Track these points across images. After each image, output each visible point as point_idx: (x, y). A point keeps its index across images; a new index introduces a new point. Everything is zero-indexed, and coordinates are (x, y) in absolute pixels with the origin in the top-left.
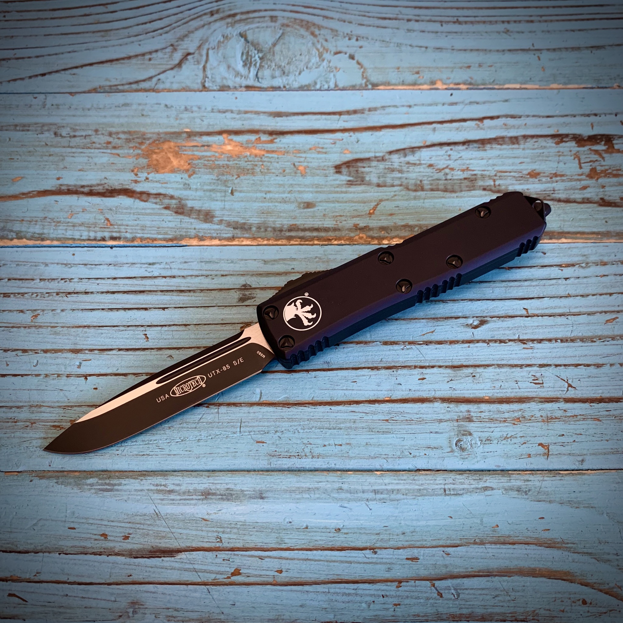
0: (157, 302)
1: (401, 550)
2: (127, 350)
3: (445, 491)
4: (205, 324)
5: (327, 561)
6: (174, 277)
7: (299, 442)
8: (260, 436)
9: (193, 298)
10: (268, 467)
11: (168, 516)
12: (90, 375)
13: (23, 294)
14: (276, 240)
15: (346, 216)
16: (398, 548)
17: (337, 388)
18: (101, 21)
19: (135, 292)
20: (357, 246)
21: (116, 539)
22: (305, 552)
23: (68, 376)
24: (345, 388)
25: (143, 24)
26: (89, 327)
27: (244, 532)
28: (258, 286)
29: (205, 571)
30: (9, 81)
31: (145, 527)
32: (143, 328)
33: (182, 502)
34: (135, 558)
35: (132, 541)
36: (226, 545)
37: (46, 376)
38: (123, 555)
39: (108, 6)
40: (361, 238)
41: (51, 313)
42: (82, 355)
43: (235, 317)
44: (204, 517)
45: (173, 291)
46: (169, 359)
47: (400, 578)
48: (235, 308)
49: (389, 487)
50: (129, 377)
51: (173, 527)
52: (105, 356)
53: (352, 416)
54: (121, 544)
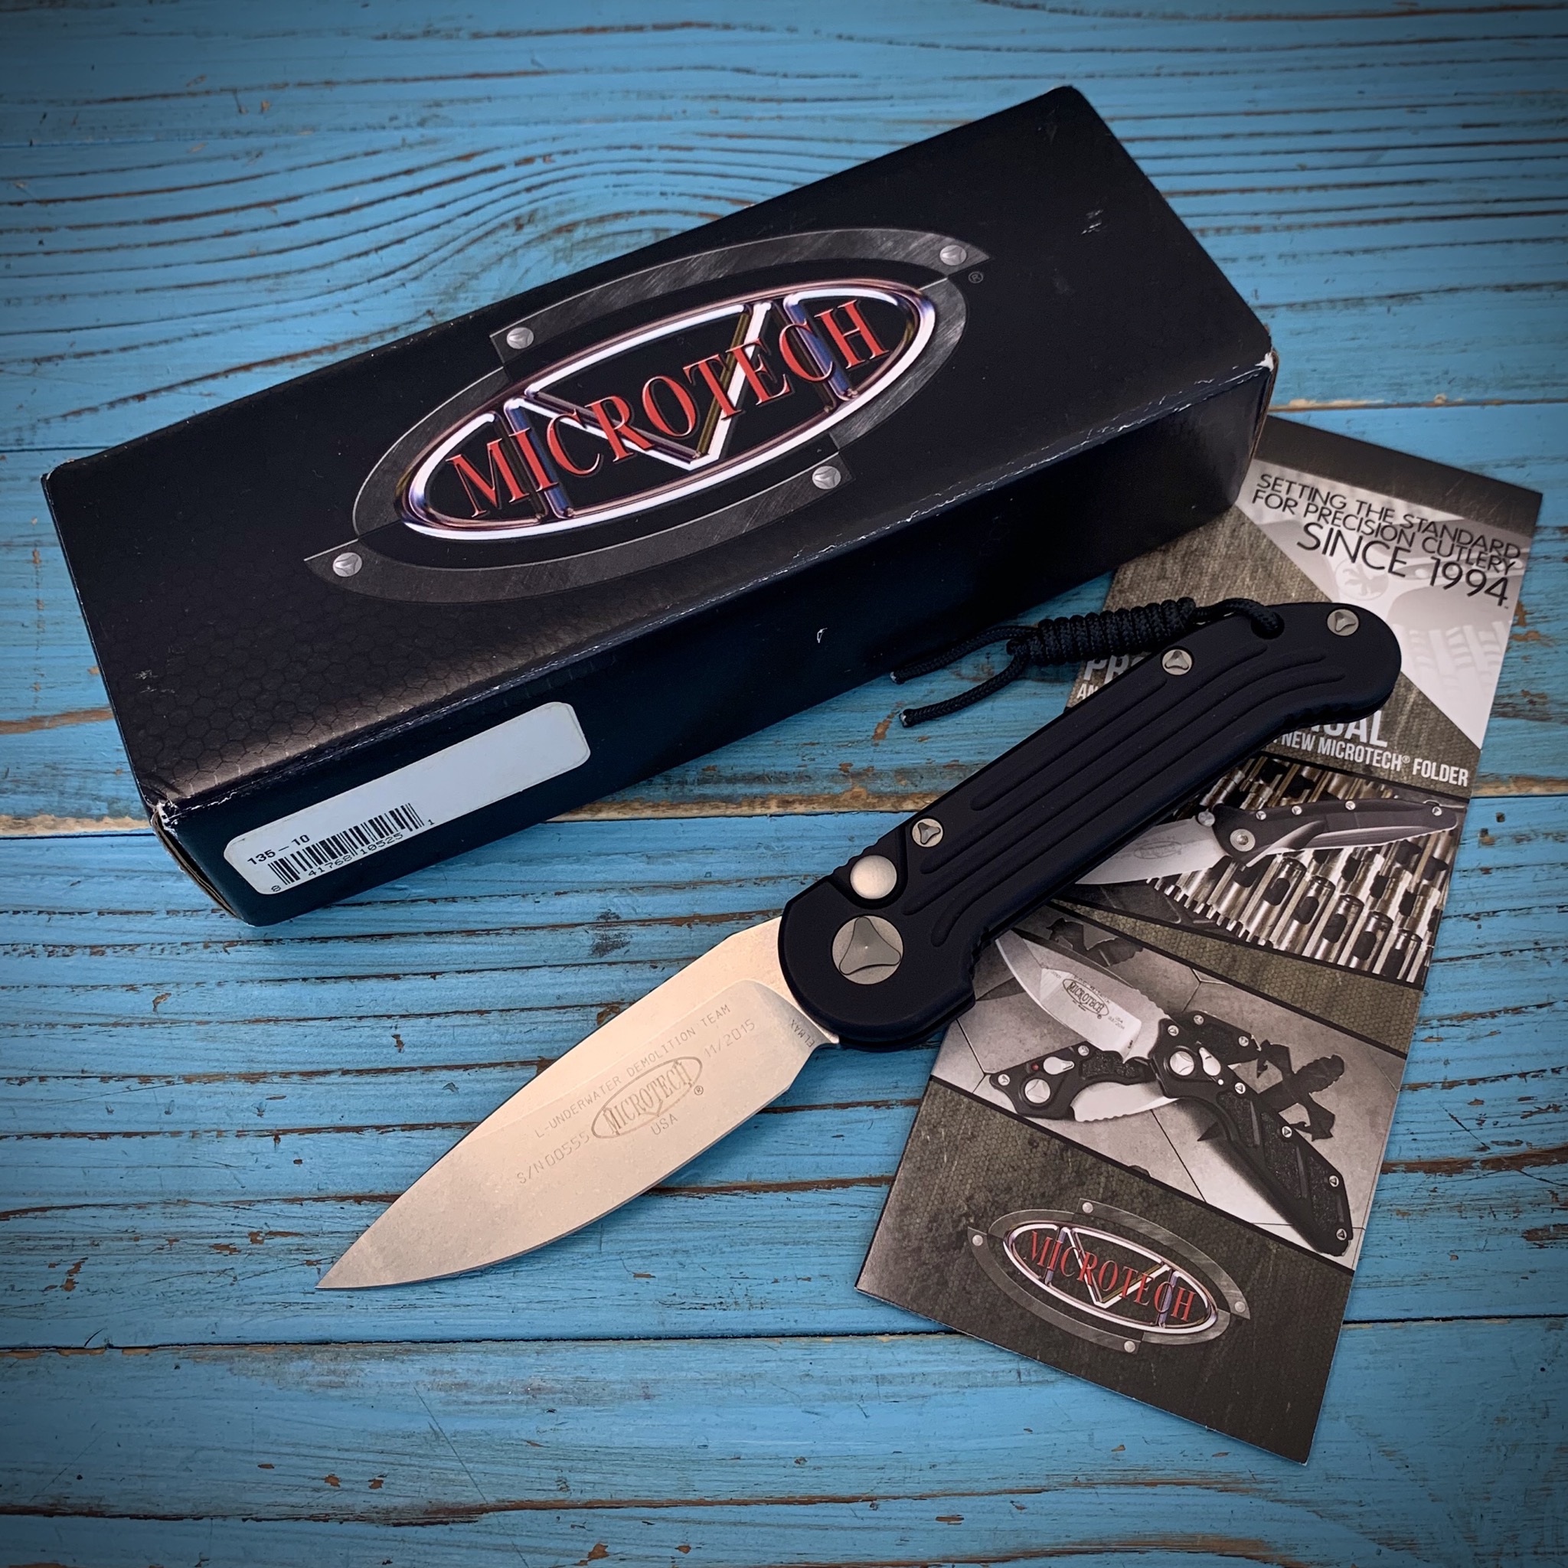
0: (419, 960)
1: (928, 1501)
2: (360, 1072)
3: (1019, 1373)
4: (523, 1010)
5: (779, 1526)
6: (454, 900)
7: (722, 1273)
8: (639, 1262)
9: (496, 948)
10: (659, 1330)
11: (459, 1438)
12: (285, 1132)
13: (133, 947)
14: (673, 806)
15: (825, 744)
16: (922, 1498)
17: (801, 1150)
18: (264, 249)
19: (372, 936)
20: (846, 816)
21: (356, 1487)
22: (735, 1508)
23: (240, 1134)
24: (817, 1150)
25: (359, 255)
26: (277, 1020)
27: (612, 1468)
28: (634, 917)
29: (536, 1550)
30: (64, 416)
31: (415, 1461)
32: (388, 1023)
33: (485, 1407)
34: (395, 1525)
35: (389, 1492)
36: (575, 1496)
37: (194, 1134)
38: (372, 1521)
39: (277, 207)
40: (856, 797)
41: (195, 992)
42: (267, 1086)
43: (585, 990)
44: (531, 1439)
45: (452, 933)
46: (448, 1091)
47: (925, 1559)
48: (584, 970)
49: (906, 1370)
50: (367, 1134)
51: (469, 1460)
52: (314, 1087)
53: (835, 1215)
54: (367, 1498)
